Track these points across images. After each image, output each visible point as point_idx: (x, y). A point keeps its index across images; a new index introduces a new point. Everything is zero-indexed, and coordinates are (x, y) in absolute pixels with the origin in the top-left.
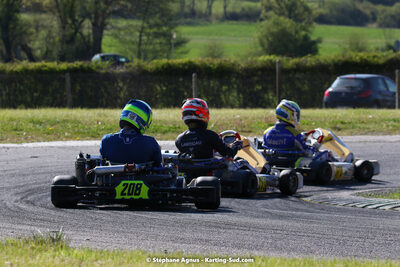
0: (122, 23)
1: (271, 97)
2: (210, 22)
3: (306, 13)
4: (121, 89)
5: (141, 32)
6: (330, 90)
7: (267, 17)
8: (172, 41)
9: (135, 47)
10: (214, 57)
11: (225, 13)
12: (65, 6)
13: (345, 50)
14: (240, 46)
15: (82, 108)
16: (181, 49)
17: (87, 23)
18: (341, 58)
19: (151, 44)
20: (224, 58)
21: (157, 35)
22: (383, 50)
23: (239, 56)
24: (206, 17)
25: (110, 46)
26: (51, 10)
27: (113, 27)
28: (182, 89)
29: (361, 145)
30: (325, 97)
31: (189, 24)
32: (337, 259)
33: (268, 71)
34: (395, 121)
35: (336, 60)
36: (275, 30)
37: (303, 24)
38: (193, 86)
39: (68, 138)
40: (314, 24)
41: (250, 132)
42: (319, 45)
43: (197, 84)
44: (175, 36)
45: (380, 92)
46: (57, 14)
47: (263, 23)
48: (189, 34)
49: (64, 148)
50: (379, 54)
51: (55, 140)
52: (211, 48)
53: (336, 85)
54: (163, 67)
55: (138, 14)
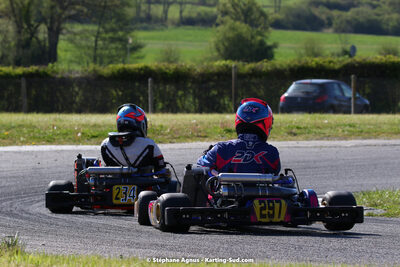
0: (78, 28)
1: (226, 102)
2: (166, 27)
3: (262, 18)
4: (77, 93)
5: (97, 37)
6: (286, 95)
7: (222, 22)
8: (128, 46)
9: (91, 52)
10: (170, 62)
11: (181, 17)
12: (20, 10)
13: (301, 56)
14: (196, 51)
15: (38, 112)
16: (136, 55)
17: (43, 28)
18: (296, 63)
19: (107, 49)
20: (180, 63)
21: (113, 40)
22: (339, 56)
23: (194, 60)
24: (162, 22)
25: (66, 51)
26: (7, 15)
27: (69, 32)
28: (138, 94)
29: (316, 150)
30: (281, 103)
31: (145, 29)
32: (293, 263)
33: (224, 75)
34: (350, 126)
35: (292, 65)
36: (231, 35)
37: (259, 29)
38: (149, 91)
39: (24, 143)
40: (270, 29)
41: (206, 137)
42: (275, 50)
43: (153, 90)
44: (130, 41)
45: (336, 98)
46: (13, 18)
47: (219, 28)
48: (145, 38)
49: (20, 152)
50: (335, 59)
51: (10, 144)
52: (167, 53)
53: (292, 90)
54: (119, 71)
55: (94, 19)
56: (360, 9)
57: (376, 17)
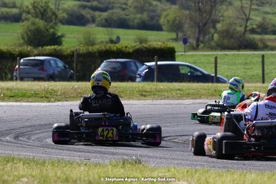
3: (54, 16)
7: (27, 19)
36: (32, 28)
37: (51, 24)
40: (59, 24)
47: (24, 23)
56: (115, 10)
57: (125, 17)
